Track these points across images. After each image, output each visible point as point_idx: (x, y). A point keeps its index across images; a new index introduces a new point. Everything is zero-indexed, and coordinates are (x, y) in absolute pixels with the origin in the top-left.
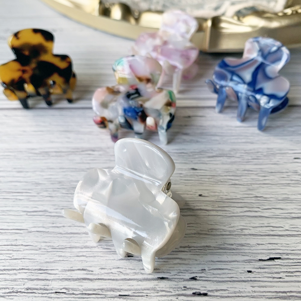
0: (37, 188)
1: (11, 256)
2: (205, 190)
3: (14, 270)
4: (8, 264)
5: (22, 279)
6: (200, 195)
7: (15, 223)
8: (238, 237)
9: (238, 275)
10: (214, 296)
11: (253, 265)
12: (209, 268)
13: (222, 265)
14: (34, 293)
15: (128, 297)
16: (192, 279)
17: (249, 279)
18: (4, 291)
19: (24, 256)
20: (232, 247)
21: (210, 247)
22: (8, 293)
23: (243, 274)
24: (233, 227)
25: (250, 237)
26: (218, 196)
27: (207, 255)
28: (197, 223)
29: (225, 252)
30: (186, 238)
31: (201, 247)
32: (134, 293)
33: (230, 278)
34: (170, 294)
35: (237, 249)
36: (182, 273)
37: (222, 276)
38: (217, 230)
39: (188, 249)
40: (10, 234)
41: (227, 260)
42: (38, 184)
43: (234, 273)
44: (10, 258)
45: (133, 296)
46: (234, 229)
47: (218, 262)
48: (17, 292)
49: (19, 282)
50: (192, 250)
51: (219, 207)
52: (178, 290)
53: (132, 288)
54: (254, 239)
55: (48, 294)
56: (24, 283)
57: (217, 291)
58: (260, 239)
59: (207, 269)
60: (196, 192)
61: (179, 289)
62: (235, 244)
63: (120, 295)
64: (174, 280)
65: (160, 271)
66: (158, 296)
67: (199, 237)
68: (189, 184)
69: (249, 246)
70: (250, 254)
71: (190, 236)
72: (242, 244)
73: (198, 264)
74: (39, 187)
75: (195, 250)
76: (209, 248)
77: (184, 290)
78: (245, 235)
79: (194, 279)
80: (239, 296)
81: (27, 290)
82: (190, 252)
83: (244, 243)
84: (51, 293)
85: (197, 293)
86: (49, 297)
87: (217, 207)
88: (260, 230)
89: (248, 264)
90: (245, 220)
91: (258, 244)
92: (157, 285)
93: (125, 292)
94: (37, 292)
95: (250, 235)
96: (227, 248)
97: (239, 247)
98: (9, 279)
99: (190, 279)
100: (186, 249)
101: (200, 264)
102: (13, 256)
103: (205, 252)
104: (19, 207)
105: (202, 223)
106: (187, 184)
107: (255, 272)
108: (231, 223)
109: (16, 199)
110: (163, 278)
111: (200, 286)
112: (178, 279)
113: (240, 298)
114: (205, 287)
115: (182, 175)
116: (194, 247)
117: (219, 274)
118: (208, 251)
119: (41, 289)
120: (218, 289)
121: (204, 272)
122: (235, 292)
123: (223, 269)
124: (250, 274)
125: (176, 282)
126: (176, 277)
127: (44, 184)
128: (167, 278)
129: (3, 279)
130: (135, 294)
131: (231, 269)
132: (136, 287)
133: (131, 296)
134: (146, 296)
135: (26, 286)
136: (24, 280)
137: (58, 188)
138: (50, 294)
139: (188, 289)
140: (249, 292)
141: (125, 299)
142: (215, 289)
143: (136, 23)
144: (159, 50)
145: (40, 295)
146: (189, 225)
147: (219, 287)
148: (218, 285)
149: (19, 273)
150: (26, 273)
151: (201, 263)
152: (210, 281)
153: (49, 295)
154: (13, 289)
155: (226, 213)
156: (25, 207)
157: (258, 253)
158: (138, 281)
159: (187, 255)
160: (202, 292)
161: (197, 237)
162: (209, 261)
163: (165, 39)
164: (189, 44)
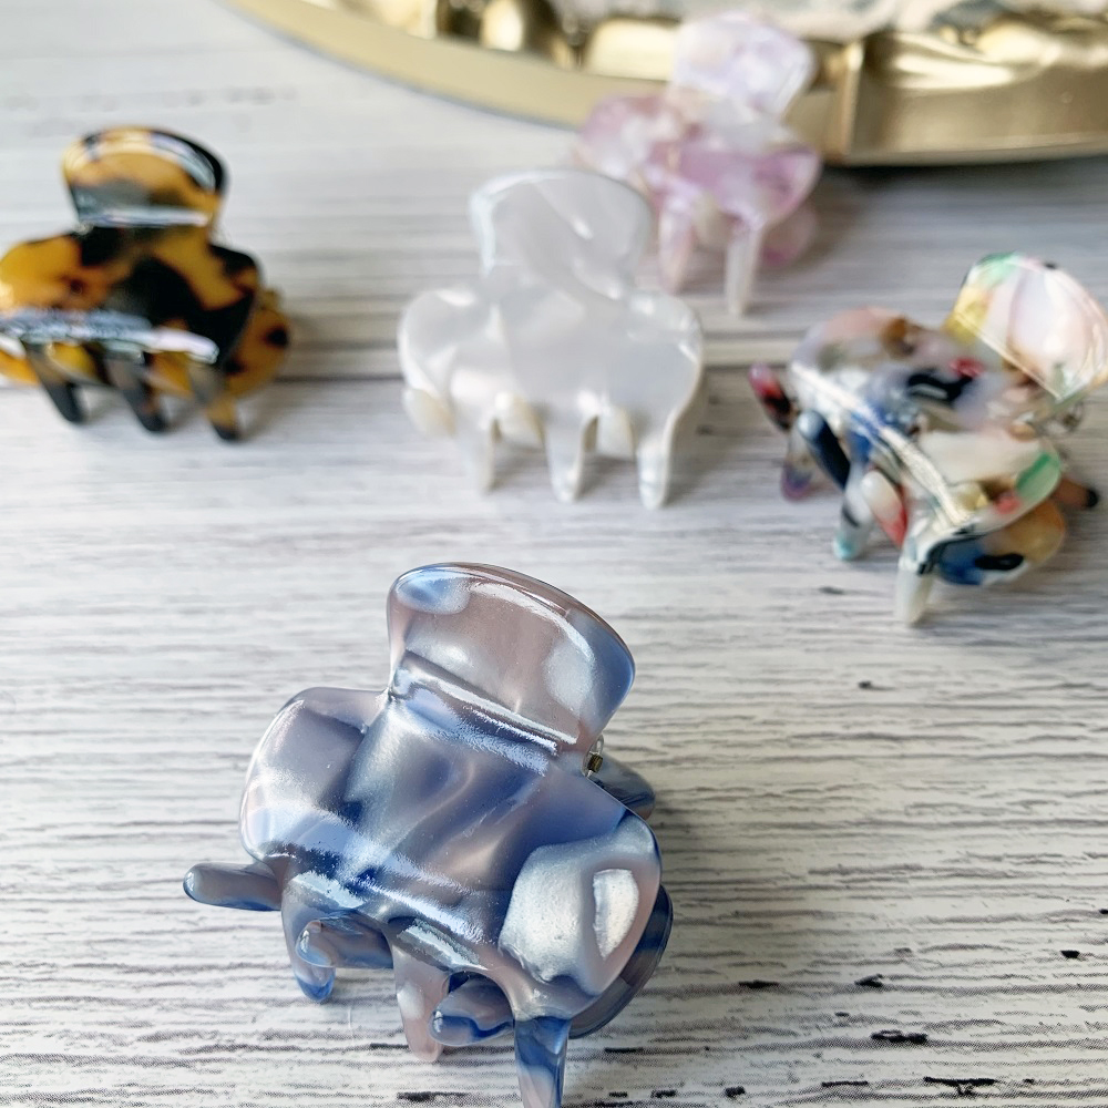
0: (266, 668)
1: (193, 918)
2: (880, 665)
3: (210, 968)
4: (186, 948)
5: (246, 1000)
6: (865, 686)
7: (195, 798)
8: (1016, 832)
9: (1029, 968)
10: (951, 1044)
11: (1082, 930)
12: (921, 944)
13: (968, 934)
14: (294, 1048)
15: (640, 1057)
16: (866, 987)
17: (1073, 981)
18: (184, 1044)
19: (240, 919)
20: (999, 867)
21: (920, 868)
22: (200, 1051)
23: (1048, 964)
24: (996, 795)
25: (1058, 830)
26: (931, 686)
27: (909, 898)
28: (862, 787)
29: (977, 887)
30: (826, 840)
31: (885, 870)
32: (659, 1040)
33: (1001, 978)
34: (791, 1040)
35: (1018, 875)
36: (825, 963)
37: (971, 972)
38: (939, 809)
39: (839, 877)
40: (180, 839)
41: (984, 913)
42: (265, 655)
43: (1016, 961)
44: (194, 927)
45: (657, 1052)
46: (997, 803)
47: (953, 920)
48: (233, 1048)
49: (236, 1013)
50: (854, 881)
51: (938, 726)
52: (818, 1027)
53: (652, 1022)
54: (1075, 836)
55: (344, 1051)
56: (253, 1014)
57: (959, 1025)
58: (1096, 836)
59: (914, 947)
60: (847, 675)
61: (820, 1024)
62: (1009, 856)
63: (608, 1051)
64: (798, 989)
65: (746, 960)
66: (746, 1049)
67: (875, 835)
68: (820, 646)
69: (1058, 863)
70: (1068, 891)
71: (844, 831)
72: (1033, 856)
73: (882, 931)
74: (271, 666)
75: (864, 880)
76: (914, 874)
77: (842, 1025)
78: (1039, 823)
79: (871, 984)
80: (1041, 1044)
81: (269, 1038)
82: (848, 888)
83: (1042, 852)
84: (357, 1049)
85: (887, 1035)
86: (351, 1065)
87: (929, 727)
88: (1091, 806)
89: (1062, 926)
90: (1034, 770)
91: (1090, 855)
92: (739, 1010)
93: (625, 1037)
94: (303, 1046)
95: (1060, 822)
96: (981, 870)
97: (1025, 869)
98: (198, 1003)
99: (857, 983)
100: (832, 880)
101: (889, 931)
102: (201, 919)
103: (901, 890)
104: (203, 739)
105: (881, 786)
106: (812, 646)
107: (1090, 955)
108: (987, 782)
109: (191, 712)
110: (758, 986)
111: (896, 1010)
112: (813, 985)
113: (1047, 1048)
114: (916, 1014)
115: (788, 614)
116: (861, 871)
117: (960, 965)
118: (914, 884)
119: (317, 1035)
120: (964, 1019)
121: (907, 959)
122: (1026, 1030)
123: (973, 947)
124: (1072, 961)
125: (807, 996)
126: (806, 979)
127: (288, 654)
128: (775, 984)
129: (175, 1003)
130: (664, 1046)
131: (1002, 945)
132: (664, 1020)
133: (650, 1052)
134: (703, 1052)
135: (263, 1026)
136: (252, 1005)
137: (342, 669)
138: (353, 1053)
139: (854, 1020)
140: (1077, 1028)
141: (628, 1062)
142: (952, 1019)
143: (577, 61)
144: (673, 158)
145: (318, 1057)
146: (834, 794)
147: (967, 1013)
148: (963, 1005)
149: (232, 979)
150: (256, 979)
151: (892, 927)
152: (930, 990)
153: (350, 1056)
154: (218, 1038)
155: (963, 748)
156: (225, 740)
157: (1096, 888)
158: (669, 999)
159: (837, 899)
160: (906, 1032)
161: (868, 836)
162: (922, 921)
163: (692, 115)
164: (781, 135)
